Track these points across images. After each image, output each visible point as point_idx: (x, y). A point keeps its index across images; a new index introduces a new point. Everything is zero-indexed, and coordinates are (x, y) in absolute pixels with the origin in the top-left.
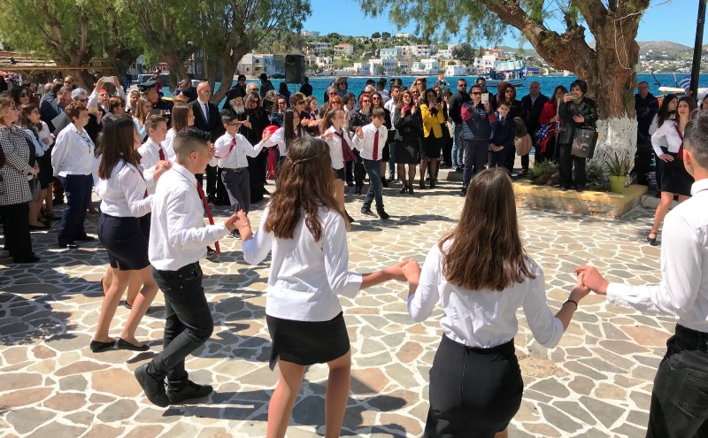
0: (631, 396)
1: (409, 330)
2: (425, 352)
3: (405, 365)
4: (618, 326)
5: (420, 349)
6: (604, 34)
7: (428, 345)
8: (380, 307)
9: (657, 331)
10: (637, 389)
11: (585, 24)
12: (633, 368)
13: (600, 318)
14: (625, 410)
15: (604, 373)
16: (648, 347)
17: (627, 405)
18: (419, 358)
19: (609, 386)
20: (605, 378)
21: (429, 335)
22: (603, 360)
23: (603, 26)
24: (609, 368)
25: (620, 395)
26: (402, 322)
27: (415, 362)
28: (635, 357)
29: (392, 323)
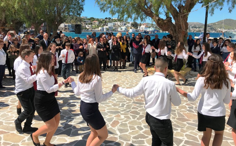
0: (185, 136)
1: (115, 116)
2: (120, 123)
3: (113, 128)
4: (182, 113)
5: (118, 123)
6: (177, 20)
7: (121, 121)
8: (106, 109)
9: (194, 114)
10: (187, 133)
11: (172, 17)
12: (186, 126)
13: (176, 111)
14: (183, 140)
15: (177, 128)
16: (191, 119)
17: (184, 139)
18: (118, 126)
19: (179, 132)
20: (178, 130)
21: (122, 118)
22: (177, 124)
23: (177, 17)
24: (179, 127)
25: (182, 135)
26: (113, 114)
27: (117, 127)
28: (187, 123)
29: (109, 114)
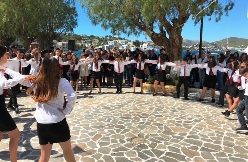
0: (168, 148)
1: (98, 131)
2: (102, 137)
3: (94, 142)
4: (169, 127)
7: (104, 135)
8: (90, 124)
9: (181, 128)
10: (170, 145)
12: (171, 139)
13: (164, 125)
14: (165, 152)
15: (161, 141)
16: (177, 133)
18: (100, 139)
19: (161, 145)
21: (105, 132)
22: (162, 137)
23: (170, 31)
24: (163, 140)
25: (164, 148)
26: (97, 128)
27: (98, 141)
28: (172, 136)
29: (93, 128)
